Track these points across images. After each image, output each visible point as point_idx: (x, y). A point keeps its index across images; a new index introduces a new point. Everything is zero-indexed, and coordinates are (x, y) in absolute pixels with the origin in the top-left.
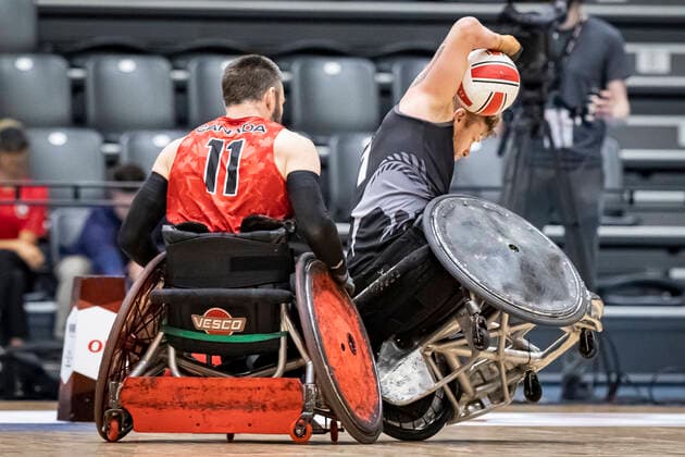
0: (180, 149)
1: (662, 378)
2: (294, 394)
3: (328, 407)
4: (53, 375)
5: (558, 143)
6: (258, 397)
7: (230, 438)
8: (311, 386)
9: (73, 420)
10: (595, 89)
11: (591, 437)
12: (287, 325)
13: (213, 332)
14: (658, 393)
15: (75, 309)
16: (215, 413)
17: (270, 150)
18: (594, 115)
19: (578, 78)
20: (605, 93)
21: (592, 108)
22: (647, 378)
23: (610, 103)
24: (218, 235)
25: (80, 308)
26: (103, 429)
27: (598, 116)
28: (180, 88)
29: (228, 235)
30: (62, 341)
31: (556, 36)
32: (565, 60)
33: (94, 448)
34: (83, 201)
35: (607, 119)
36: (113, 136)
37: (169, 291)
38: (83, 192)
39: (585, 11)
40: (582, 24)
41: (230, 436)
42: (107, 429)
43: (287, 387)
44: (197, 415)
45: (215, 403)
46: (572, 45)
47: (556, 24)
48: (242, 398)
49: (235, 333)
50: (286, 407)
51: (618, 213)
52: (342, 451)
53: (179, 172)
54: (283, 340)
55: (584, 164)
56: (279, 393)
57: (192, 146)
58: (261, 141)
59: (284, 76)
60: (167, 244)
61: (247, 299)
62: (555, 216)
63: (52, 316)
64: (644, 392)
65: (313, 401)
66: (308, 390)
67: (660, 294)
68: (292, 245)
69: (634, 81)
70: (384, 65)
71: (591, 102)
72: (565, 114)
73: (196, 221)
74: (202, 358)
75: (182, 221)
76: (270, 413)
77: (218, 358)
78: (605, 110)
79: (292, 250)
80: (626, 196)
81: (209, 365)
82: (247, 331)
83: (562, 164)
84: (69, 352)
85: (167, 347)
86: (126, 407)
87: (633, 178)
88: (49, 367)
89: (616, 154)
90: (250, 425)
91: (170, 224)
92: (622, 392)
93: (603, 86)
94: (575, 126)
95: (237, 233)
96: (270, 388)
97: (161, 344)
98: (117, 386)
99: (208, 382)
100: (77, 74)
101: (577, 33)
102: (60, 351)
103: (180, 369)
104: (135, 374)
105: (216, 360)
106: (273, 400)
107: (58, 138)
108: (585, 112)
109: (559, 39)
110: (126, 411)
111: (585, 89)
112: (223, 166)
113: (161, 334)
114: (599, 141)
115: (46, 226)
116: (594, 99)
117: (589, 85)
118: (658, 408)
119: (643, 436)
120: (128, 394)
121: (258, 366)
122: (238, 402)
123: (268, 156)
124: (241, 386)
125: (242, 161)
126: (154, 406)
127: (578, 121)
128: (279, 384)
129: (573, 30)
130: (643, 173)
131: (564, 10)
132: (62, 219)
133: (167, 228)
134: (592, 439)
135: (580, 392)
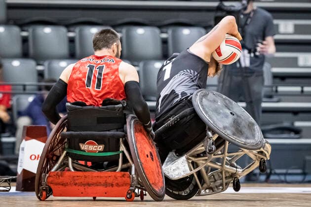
0: (74, 69)
1: (290, 171)
2: (126, 179)
3: (139, 184)
4: (14, 170)
5: (243, 65)
6: (110, 180)
7: (94, 199)
8: (134, 176)
9: (23, 191)
10: (260, 41)
11: (258, 198)
12: (122, 148)
13: (89, 151)
14: (289, 178)
15: (24, 140)
16: (89, 188)
17: (117, 70)
18: (259, 52)
19: (252, 36)
20: (264, 42)
21: (258, 49)
22: (284, 171)
23: (267, 47)
24: (92, 107)
25: (26, 140)
26: (39, 195)
27: (261, 53)
28: (72, 41)
29: (96, 107)
30: (18, 155)
31: (242, 16)
32: (246, 27)
33: (34, 203)
34: (27, 92)
35: (265, 54)
36: (41, 62)
37: (69, 132)
38: (28, 87)
39: (255, 5)
40: (254, 11)
41: (94, 198)
42: (41, 195)
43: (123, 176)
44: (82, 189)
45: (90, 183)
46: (249, 20)
47: (242, 11)
48: (102, 181)
49: (99, 152)
50: (123, 185)
51: (270, 97)
52: (145, 204)
53: (73, 79)
54: (121, 155)
55: (255, 74)
56: (119, 179)
57: (79, 67)
58: (112, 66)
59: (119, 35)
60: (68, 111)
61: (104, 136)
62: (242, 98)
63: (14, 144)
64: (282, 178)
65: (135, 183)
66: (133, 178)
67: (289, 134)
68: (125, 112)
69: (277, 37)
70: (164, 30)
71: (258, 46)
72: (246, 51)
73: (80, 101)
74: (83, 163)
75: (74, 101)
76: (115, 188)
77: (90, 163)
78: (264, 50)
79: (125, 114)
80: (274, 89)
81: (86, 166)
82: (105, 151)
83: (245, 75)
84: (21, 160)
85: (68, 158)
86: (49, 185)
87: (278, 80)
88: (12, 167)
89: (269, 70)
90: (106, 193)
91: (69, 102)
92: (272, 178)
93: (264, 39)
94: (251, 57)
95: (101, 106)
96: (115, 176)
97: (65, 157)
98: (45, 175)
99: (87, 174)
100: (25, 34)
101: (251, 15)
102: (17, 159)
103: (74, 168)
104: (53, 170)
105: (89, 164)
106: (116, 182)
107: (16, 63)
108: (255, 51)
109: (244, 18)
110: (49, 187)
111: (255, 40)
112: (95, 76)
113: (65, 152)
114: (262, 64)
115: (11, 103)
116: (259, 45)
117: (257, 39)
118: (288, 185)
119: (282, 198)
120: (51, 179)
121: (108, 167)
122: (100, 183)
123: (116, 73)
124: (101, 175)
125: (104, 75)
126: (62, 185)
127: (252, 55)
128: (119, 175)
129: (250, 14)
130: (282, 78)
131: (246, 5)
132: (18, 100)
133: (68, 104)
134: (259, 199)
135: (253, 178)
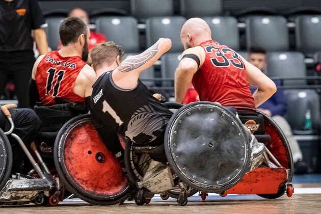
100: (242, 25)
